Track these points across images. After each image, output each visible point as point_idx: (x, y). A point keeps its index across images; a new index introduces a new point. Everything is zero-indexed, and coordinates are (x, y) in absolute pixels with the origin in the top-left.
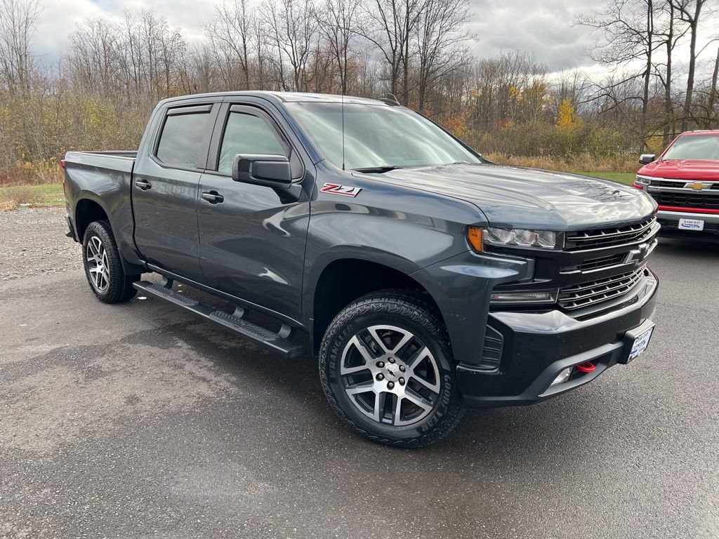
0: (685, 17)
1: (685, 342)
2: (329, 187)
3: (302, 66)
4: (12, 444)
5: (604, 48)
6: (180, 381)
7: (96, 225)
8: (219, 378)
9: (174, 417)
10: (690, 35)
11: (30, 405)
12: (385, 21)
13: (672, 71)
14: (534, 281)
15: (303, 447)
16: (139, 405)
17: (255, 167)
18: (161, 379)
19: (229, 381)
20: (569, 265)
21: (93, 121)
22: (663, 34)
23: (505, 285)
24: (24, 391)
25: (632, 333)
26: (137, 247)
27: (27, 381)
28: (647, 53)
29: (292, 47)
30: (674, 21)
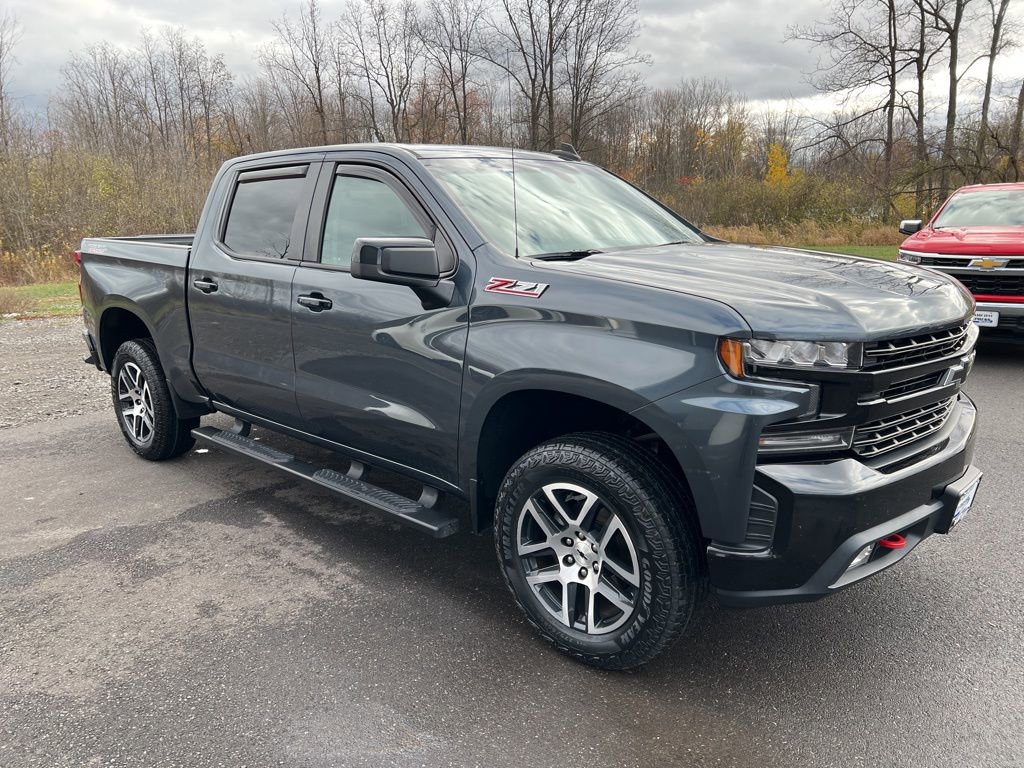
0: (941, 24)
1: (1000, 490)
2: (497, 283)
3: (402, 105)
4: (33, 687)
5: (830, 71)
6: (277, 577)
7: (132, 347)
8: (332, 571)
9: (274, 635)
10: (949, 50)
11: (55, 623)
12: (519, 39)
13: (925, 101)
14: (819, 417)
15: (474, 673)
16: (219, 617)
17: (386, 257)
18: (247, 575)
19: (348, 574)
20: (870, 391)
21: (103, 189)
22: (911, 50)
23: (781, 425)
24: (43, 602)
25: (955, 487)
26: (196, 377)
27: (46, 585)
28: (889, 76)
29: (388, 77)
30: (927, 30)
